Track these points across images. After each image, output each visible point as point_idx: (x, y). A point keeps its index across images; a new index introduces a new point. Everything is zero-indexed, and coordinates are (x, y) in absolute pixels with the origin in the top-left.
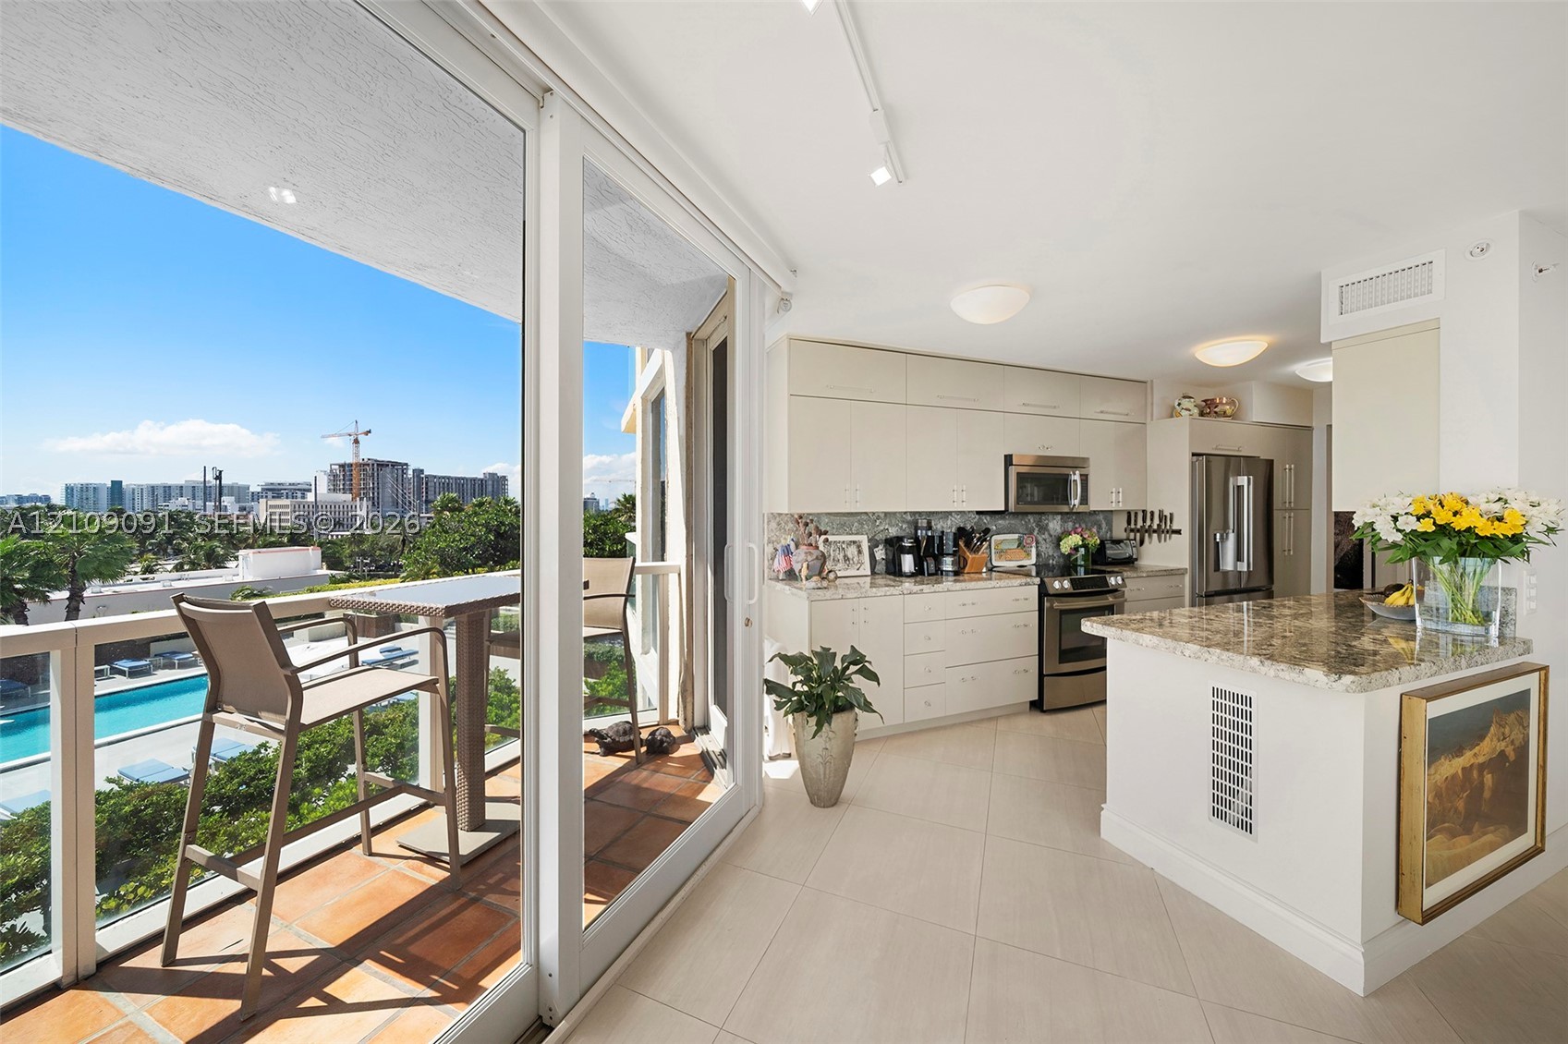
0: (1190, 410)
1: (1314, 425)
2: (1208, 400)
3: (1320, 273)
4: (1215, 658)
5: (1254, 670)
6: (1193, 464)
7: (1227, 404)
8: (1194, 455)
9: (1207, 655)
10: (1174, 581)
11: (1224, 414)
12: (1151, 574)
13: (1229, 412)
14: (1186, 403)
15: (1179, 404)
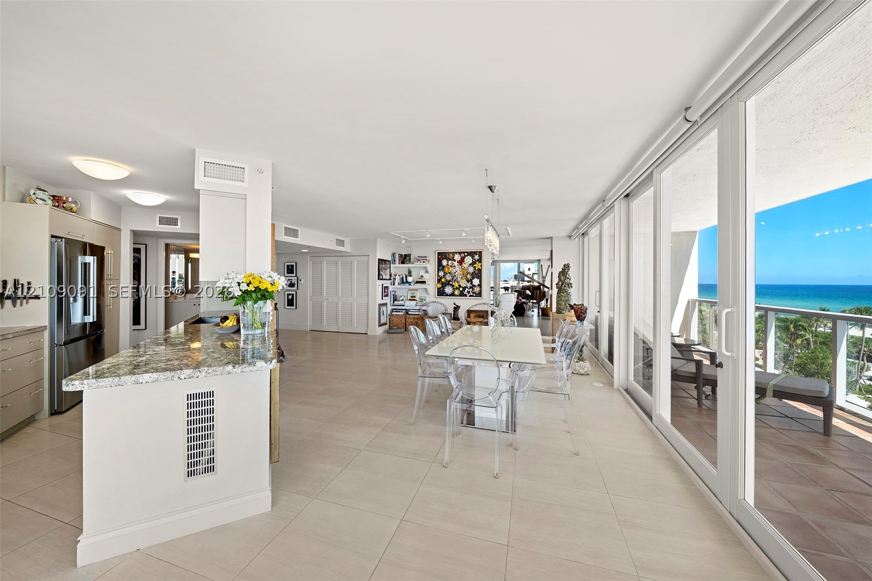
0: (45, 201)
1: (122, 228)
2: (56, 196)
3: (195, 150)
4: (203, 373)
5: (229, 373)
6: (52, 244)
7: (71, 202)
8: (52, 236)
9: (198, 374)
10: (34, 338)
11: (71, 210)
12: (17, 334)
13: (75, 209)
14: (40, 194)
15: (34, 194)
